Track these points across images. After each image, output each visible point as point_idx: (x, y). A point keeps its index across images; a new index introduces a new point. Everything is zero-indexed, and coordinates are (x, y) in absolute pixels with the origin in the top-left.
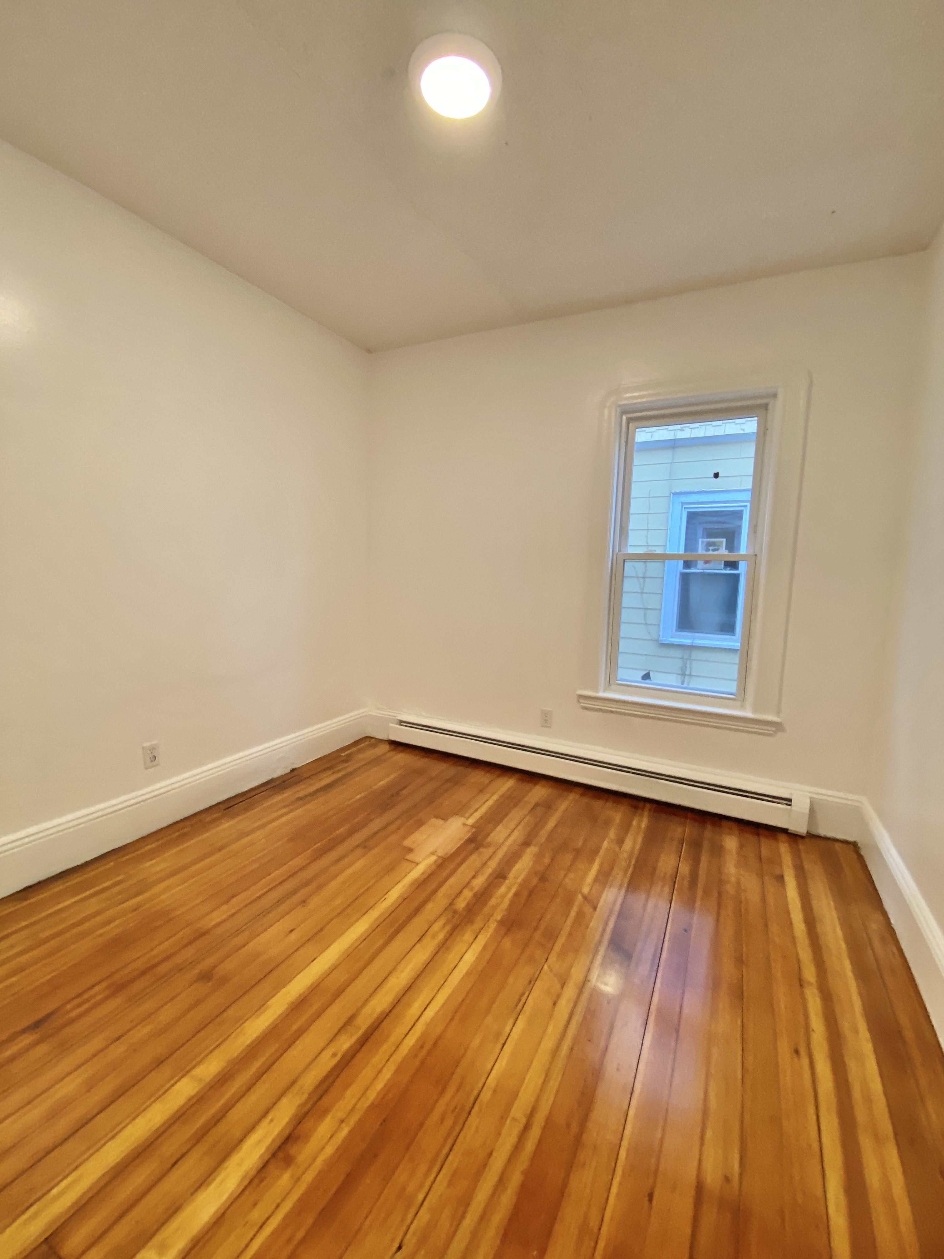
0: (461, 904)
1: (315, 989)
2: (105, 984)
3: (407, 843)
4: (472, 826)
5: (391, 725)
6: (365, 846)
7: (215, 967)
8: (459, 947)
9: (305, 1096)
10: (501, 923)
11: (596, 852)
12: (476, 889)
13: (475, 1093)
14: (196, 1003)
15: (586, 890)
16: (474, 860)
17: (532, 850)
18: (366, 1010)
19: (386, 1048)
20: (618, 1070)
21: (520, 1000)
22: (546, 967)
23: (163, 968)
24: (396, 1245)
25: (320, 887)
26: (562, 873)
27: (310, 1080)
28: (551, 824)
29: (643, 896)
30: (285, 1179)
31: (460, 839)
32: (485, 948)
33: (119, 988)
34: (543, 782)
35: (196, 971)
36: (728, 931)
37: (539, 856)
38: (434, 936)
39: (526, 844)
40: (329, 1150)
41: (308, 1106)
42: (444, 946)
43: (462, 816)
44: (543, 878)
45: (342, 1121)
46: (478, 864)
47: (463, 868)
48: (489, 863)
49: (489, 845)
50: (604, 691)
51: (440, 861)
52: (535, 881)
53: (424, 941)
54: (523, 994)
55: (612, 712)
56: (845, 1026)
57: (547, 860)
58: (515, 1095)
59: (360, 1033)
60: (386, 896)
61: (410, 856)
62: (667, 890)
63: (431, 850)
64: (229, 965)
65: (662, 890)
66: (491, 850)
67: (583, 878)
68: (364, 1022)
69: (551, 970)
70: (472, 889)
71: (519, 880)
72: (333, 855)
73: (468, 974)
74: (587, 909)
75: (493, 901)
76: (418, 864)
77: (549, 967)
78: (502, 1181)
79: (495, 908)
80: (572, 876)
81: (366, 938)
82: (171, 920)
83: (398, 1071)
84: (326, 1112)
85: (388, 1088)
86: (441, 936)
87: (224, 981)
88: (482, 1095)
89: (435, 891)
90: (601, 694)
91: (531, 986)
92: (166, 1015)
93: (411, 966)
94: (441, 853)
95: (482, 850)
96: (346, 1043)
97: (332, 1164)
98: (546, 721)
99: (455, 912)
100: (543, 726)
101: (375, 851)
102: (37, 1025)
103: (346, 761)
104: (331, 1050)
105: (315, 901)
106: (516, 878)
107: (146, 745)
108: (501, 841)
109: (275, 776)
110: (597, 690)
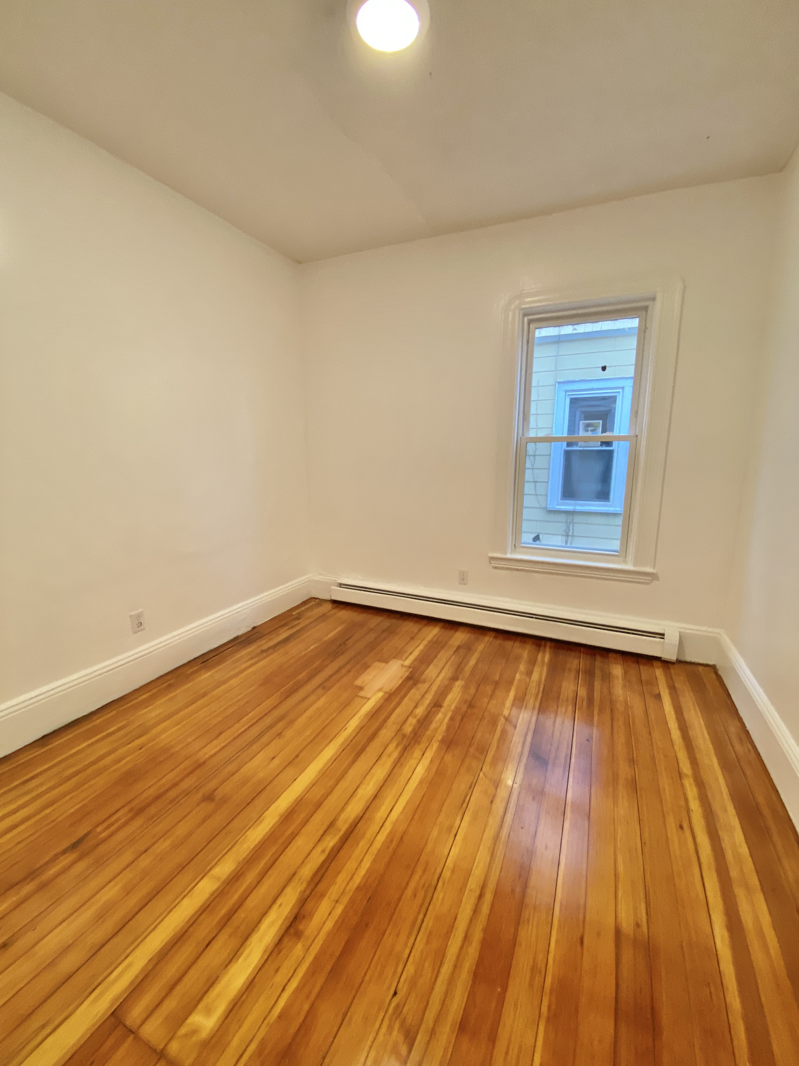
0: (408, 729)
1: (299, 802)
2: (126, 809)
3: (358, 682)
4: (410, 667)
5: (332, 587)
6: (324, 687)
7: (215, 790)
8: (411, 762)
9: (304, 885)
10: (442, 741)
11: (511, 682)
12: (418, 717)
13: (438, 871)
14: (204, 820)
15: (506, 712)
16: (415, 694)
17: (459, 684)
18: (343, 816)
19: (363, 844)
20: (546, 848)
21: (464, 801)
22: (481, 775)
23: (172, 794)
24: (392, 992)
25: (292, 722)
26: (486, 700)
27: (307, 871)
28: (472, 662)
29: (552, 716)
30: (299, 949)
31: (401, 677)
32: (431, 762)
33: (140, 811)
34: (462, 629)
35: (200, 795)
36: (620, 739)
37: (466, 687)
38: (389, 756)
39: (454, 678)
40: (329, 925)
41: (308, 892)
42: (398, 763)
43: (401, 659)
44: (471, 705)
45: (337, 901)
46: (418, 696)
47: (406, 700)
48: (426, 696)
49: (424, 682)
50: (511, 553)
51: (387, 696)
52: (464, 708)
53: (384, 758)
54: (466, 797)
55: (518, 570)
56: (716, 807)
57: (472, 690)
58: (469, 873)
59: (342, 832)
60: (346, 727)
61: (362, 694)
62: (570, 708)
63: (378, 687)
64: (226, 789)
65: (566, 709)
66: (426, 686)
67: (503, 704)
68: (343, 825)
69: (486, 777)
70: (415, 717)
71: (453, 707)
72: (297, 696)
73: (421, 782)
74: (509, 728)
75: (434, 725)
76: (369, 699)
77: (484, 774)
78: (466, 938)
79: (435, 731)
80: (494, 702)
81: (335, 760)
82: (173, 754)
83: (374, 861)
84: (322, 896)
85: (369, 873)
86: (396, 755)
87: (224, 800)
88: (443, 874)
89: (385, 720)
90: (509, 556)
91: (472, 789)
92: (181, 830)
93: (374, 781)
94: (387, 689)
95: (419, 685)
96: (331, 842)
97: (332, 934)
98: (463, 579)
99: (404, 736)
100: (460, 584)
101: (331, 691)
102: (74, 846)
103: (298, 618)
104: (319, 848)
105: (289, 733)
106: (449, 706)
107: (132, 613)
108: (434, 677)
109: (240, 633)
110: (505, 552)
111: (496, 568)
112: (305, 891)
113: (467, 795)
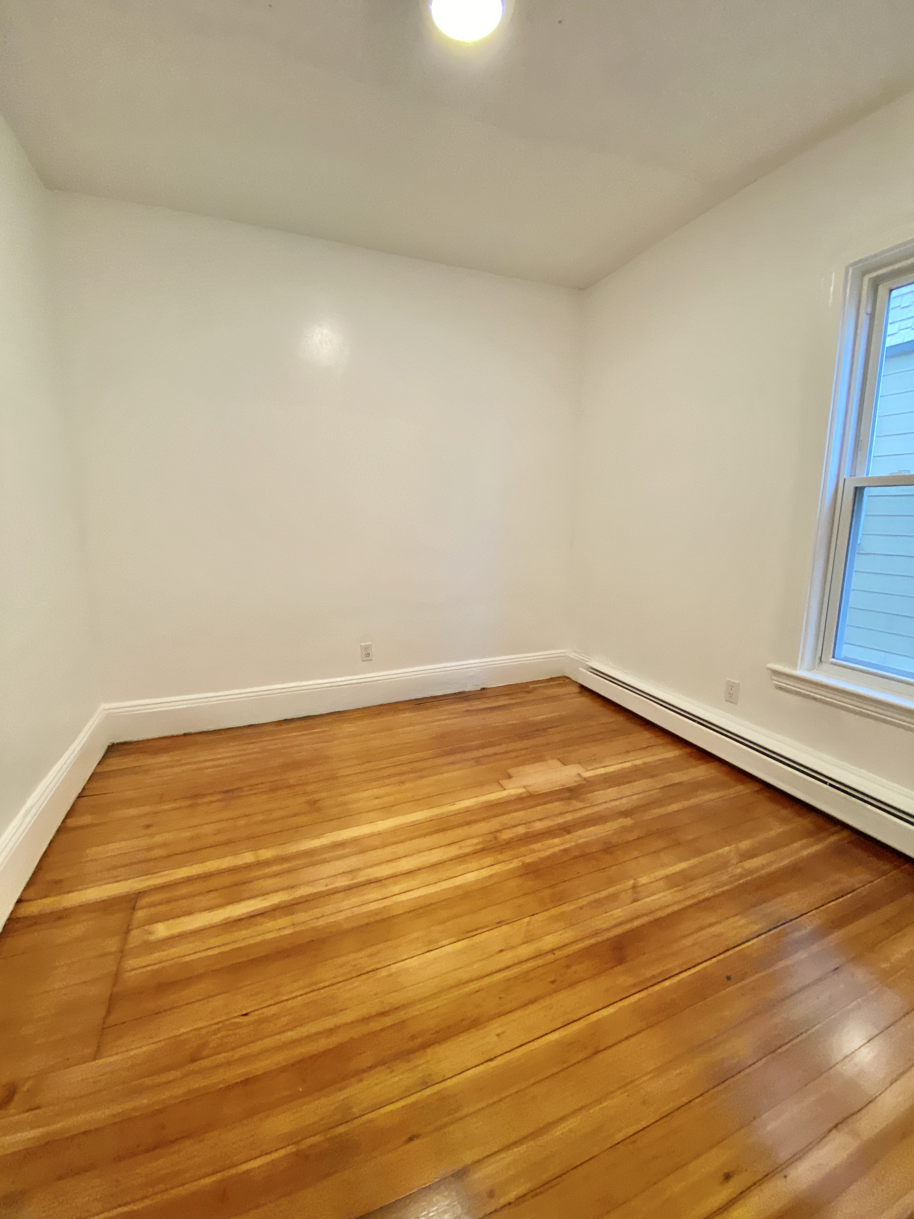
0: (506, 835)
1: (355, 841)
2: (269, 784)
3: (511, 771)
4: (585, 779)
5: (580, 668)
6: (478, 761)
7: (322, 799)
8: (473, 865)
10: (526, 866)
12: (532, 830)
14: (296, 815)
16: (557, 807)
17: (628, 822)
18: (369, 871)
19: (356, 900)
21: (476, 930)
22: (527, 919)
23: (298, 789)
24: (246, 1012)
25: (421, 777)
26: (635, 854)
28: (675, 807)
30: (242, 933)
31: (562, 785)
32: (490, 876)
33: (273, 790)
35: (311, 798)
37: (626, 831)
38: (461, 848)
39: (625, 814)
40: (272, 935)
41: (287, 904)
42: (461, 858)
43: (583, 767)
44: (609, 850)
45: (294, 925)
46: (556, 811)
47: (539, 808)
48: (568, 814)
49: (583, 801)
50: (810, 670)
52: (595, 848)
53: (452, 847)
54: (483, 927)
55: (815, 699)
57: (632, 837)
59: (353, 882)
60: (455, 803)
61: (504, 782)
63: (525, 783)
64: (328, 802)
66: (579, 805)
67: (656, 870)
68: (362, 877)
69: (528, 924)
70: (529, 828)
71: (583, 840)
72: (451, 759)
73: (458, 887)
74: (626, 897)
75: (538, 846)
76: (505, 790)
77: (531, 921)
79: (533, 851)
80: (645, 861)
81: (415, 825)
83: (347, 919)
84: (291, 913)
85: (332, 923)
86: (467, 850)
87: (318, 809)
88: (380, 970)
89: (496, 816)
90: (800, 672)
91: (497, 925)
93: (423, 859)
94: (531, 789)
95: (571, 802)
96: (339, 882)
98: (731, 695)
99: (496, 838)
100: (727, 701)
101: (480, 767)
103: (528, 692)
105: (408, 785)
106: (580, 837)
107: (362, 644)
108: (600, 801)
109: (466, 690)
110: (794, 666)
111: (780, 688)
112: (286, 902)
113: (486, 926)
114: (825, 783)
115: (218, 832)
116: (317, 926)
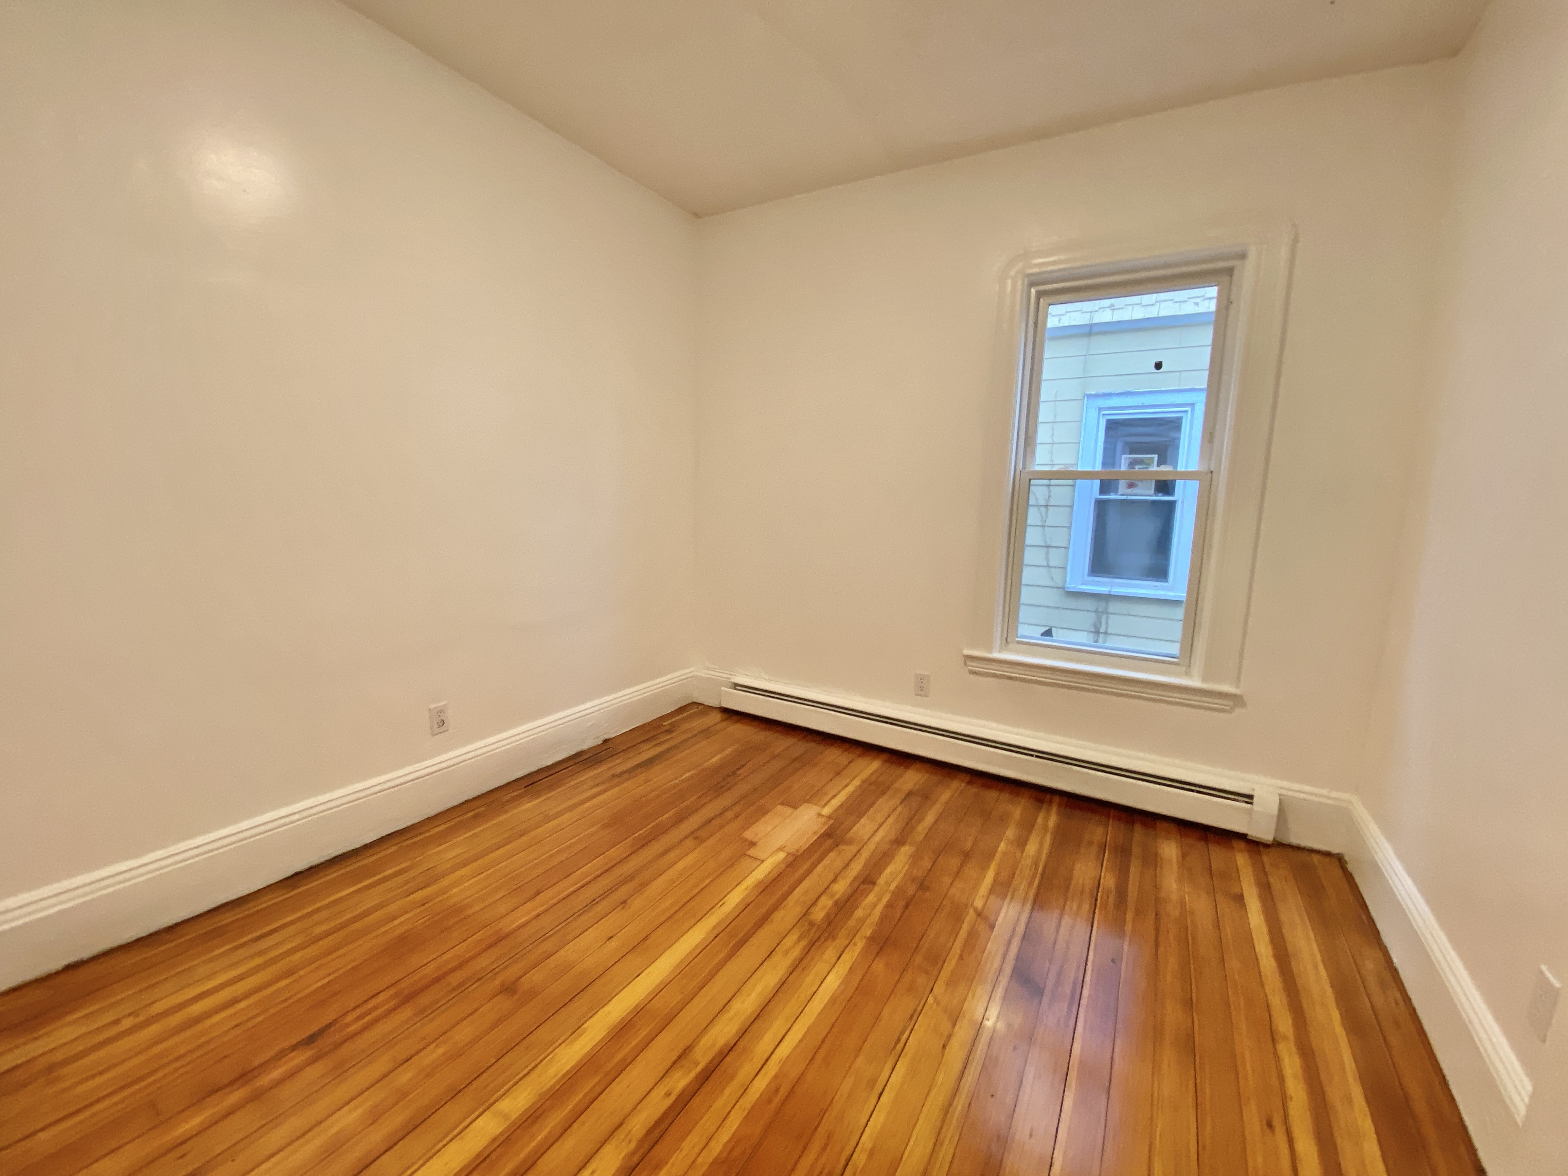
0: (818, 914)
1: (639, 1012)
2: (390, 993)
3: (748, 834)
4: (830, 817)
5: (723, 688)
6: (697, 837)
7: (520, 978)
8: (819, 967)
9: (633, 1145)
10: (872, 939)
11: (991, 856)
12: (837, 896)
13: (847, 1153)
14: (498, 1022)
15: (979, 903)
16: (833, 860)
17: (905, 851)
18: (705, 1041)
19: (730, 1091)
20: (1031, 1136)
21: (899, 1040)
22: (931, 999)
23: (457, 977)
25: (643, 885)
26: (947, 880)
27: (639, 1124)
28: (930, 818)
29: (1055, 915)
31: (815, 833)
32: (851, 970)
33: (408, 998)
34: (918, 765)
35: (498, 982)
36: (1171, 963)
37: (915, 858)
38: (786, 953)
39: (899, 842)
42: (798, 966)
43: (816, 804)
44: (923, 885)
46: (839, 864)
47: (820, 868)
48: (852, 865)
49: (851, 842)
50: (1000, 651)
51: (791, 859)
52: (911, 889)
53: (775, 958)
54: (902, 1033)
56: (1334, 1095)
57: (927, 863)
58: (897, 1161)
59: (699, 1068)
60: (724, 900)
61: (752, 852)
62: (1086, 907)
63: (778, 844)
64: (536, 977)
65: (1079, 907)
66: (854, 849)
67: (976, 887)
68: (702, 1056)
69: (938, 1004)
70: (832, 896)
71: (892, 887)
72: (655, 848)
73: (833, 1000)
74: (981, 927)
75: (859, 913)
76: (763, 861)
77: (935, 999)
79: (862, 921)
80: (959, 884)
81: (701, 951)
82: (466, 918)
83: (746, 1120)
84: (660, 1165)
85: (736, 1140)
86: (796, 953)
87: (530, 995)
88: (854, 1157)
89: (785, 896)
90: (996, 655)
91: (913, 1022)
92: (463, 1034)
93: (758, 989)
94: (792, 848)
95: (842, 847)
96: (681, 1081)
98: (922, 688)
99: (812, 924)
100: (917, 695)
101: (707, 844)
102: (311, 1040)
103: (670, 731)
104: (661, 1090)
105: (637, 903)
106: (888, 884)
107: (432, 706)
108: (867, 837)
109: (585, 747)
110: (990, 649)
111: (975, 673)
112: (633, 1153)
113: (904, 1031)
114: (1032, 755)
115: (375, 1117)
116: (717, 1158)
